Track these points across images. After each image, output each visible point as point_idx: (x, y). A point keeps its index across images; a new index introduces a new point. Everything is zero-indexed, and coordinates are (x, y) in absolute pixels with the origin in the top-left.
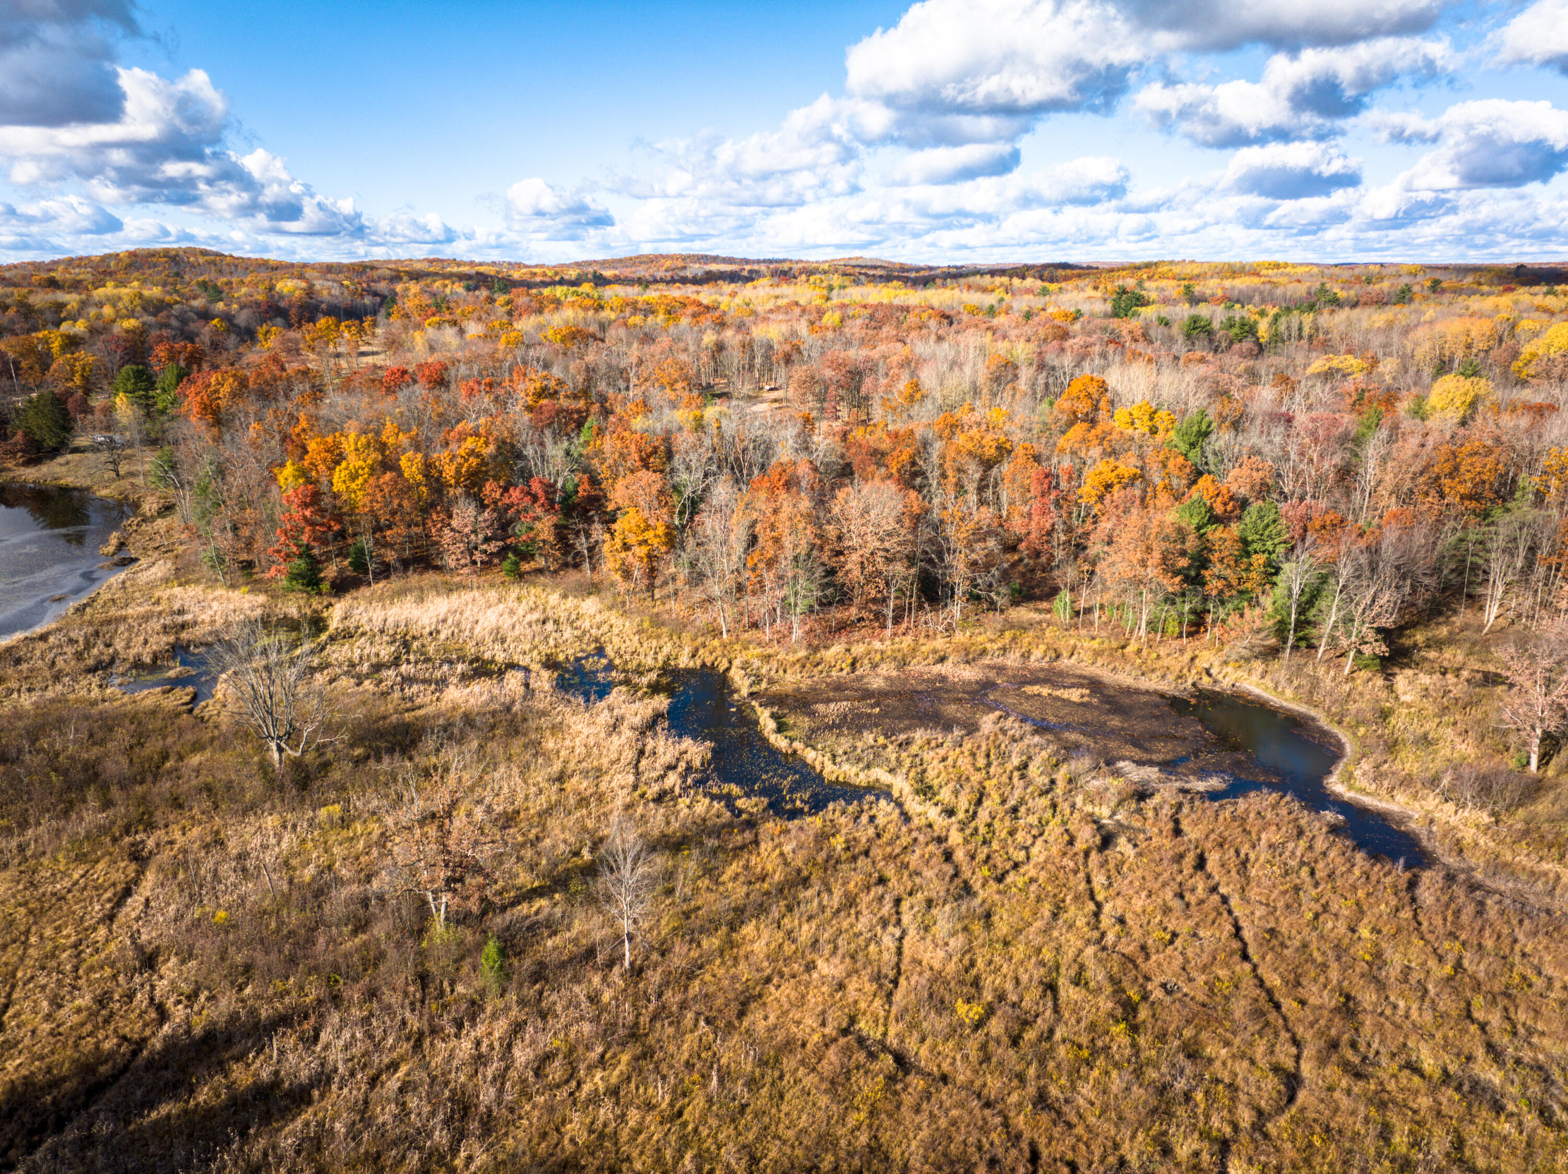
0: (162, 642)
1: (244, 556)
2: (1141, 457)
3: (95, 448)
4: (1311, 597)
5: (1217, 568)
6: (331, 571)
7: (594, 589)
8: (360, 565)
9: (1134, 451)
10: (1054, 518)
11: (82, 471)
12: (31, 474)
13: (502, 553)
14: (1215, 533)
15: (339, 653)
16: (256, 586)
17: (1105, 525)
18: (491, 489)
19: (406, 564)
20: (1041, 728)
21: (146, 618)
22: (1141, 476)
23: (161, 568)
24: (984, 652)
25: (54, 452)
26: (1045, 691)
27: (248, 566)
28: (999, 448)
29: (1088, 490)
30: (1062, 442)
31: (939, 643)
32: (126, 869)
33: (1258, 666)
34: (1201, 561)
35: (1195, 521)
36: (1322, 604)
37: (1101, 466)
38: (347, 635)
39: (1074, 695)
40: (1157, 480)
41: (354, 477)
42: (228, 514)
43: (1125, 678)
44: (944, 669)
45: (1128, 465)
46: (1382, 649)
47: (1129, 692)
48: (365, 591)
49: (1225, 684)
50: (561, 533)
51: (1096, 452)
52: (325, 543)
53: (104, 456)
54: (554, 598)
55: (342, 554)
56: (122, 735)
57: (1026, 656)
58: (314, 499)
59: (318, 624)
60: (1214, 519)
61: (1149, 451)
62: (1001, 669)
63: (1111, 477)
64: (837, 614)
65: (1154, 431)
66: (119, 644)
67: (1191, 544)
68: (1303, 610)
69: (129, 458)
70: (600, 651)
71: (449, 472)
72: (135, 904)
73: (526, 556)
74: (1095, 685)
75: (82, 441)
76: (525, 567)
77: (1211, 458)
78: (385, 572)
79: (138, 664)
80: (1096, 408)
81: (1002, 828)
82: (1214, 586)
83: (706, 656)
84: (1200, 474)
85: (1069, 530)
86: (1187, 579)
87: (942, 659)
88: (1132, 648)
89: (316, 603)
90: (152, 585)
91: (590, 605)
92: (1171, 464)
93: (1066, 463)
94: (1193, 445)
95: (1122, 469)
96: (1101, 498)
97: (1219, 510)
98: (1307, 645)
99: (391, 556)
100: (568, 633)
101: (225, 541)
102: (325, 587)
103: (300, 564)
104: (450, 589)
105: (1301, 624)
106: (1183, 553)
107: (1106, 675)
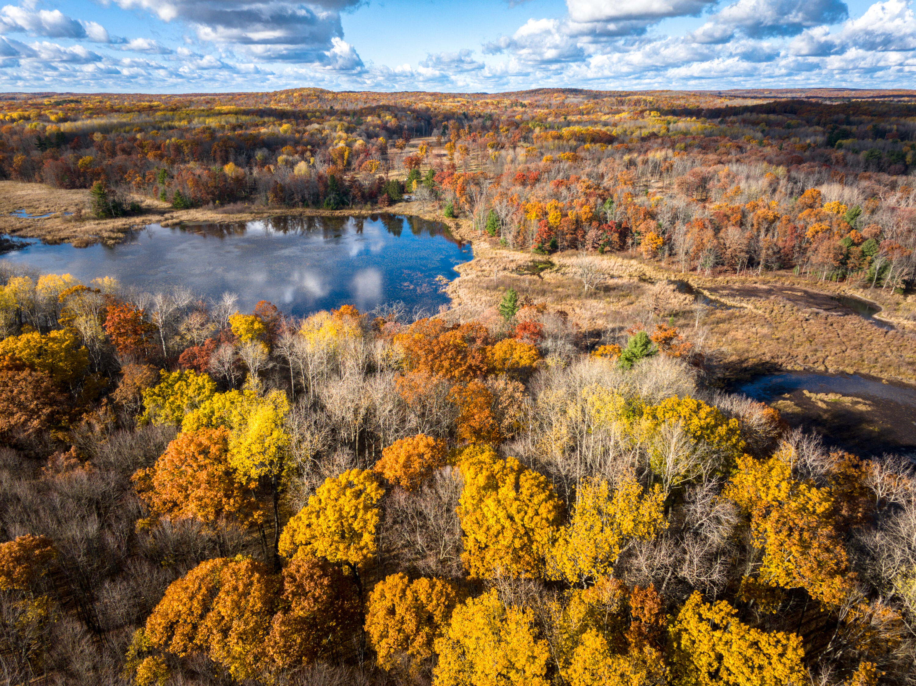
2: (831, 222)
4: (883, 269)
5: (852, 260)
8: (553, 246)
9: (829, 220)
10: (796, 242)
14: (853, 249)
17: (814, 245)
18: (595, 224)
20: (789, 299)
22: (830, 230)
24: (769, 282)
25: (395, 201)
26: (790, 292)
28: (775, 216)
29: (809, 233)
30: (800, 215)
31: (754, 278)
33: (861, 290)
34: (847, 257)
35: (847, 245)
36: (886, 273)
37: (816, 225)
39: (799, 294)
40: (835, 231)
41: (556, 218)
43: (816, 291)
44: (757, 285)
45: (825, 225)
46: (903, 286)
47: (817, 294)
48: (558, 254)
49: (849, 294)
50: (620, 239)
51: (813, 220)
57: (783, 284)
58: (547, 225)
60: (853, 244)
61: (834, 219)
62: (775, 287)
63: (819, 229)
64: (719, 268)
65: (838, 212)
67: (844, 251)
68: (880, 274)
74: (806, 292)
76: (605, 250)
77: (858, 224)
79: (513, 270)
80: (815, 202)
81: (778, 317)
82: (850, 266)
84: (852, 229)
85: (800, 247)
86: (841, 263)
87: (756, 283)
88: (820, 283)
91: (634, 262)
92: (842, 225)
93: (802, 223)
94: (852, 219)
95: (823, 226)
96: (814, 236)
97: (856, 241)
98: (879, 286)
99: (565, 244)
102: (546, 252)
103: (540, 245)
105: (878, 279)
106: (841, 254)
107: (810, 290)
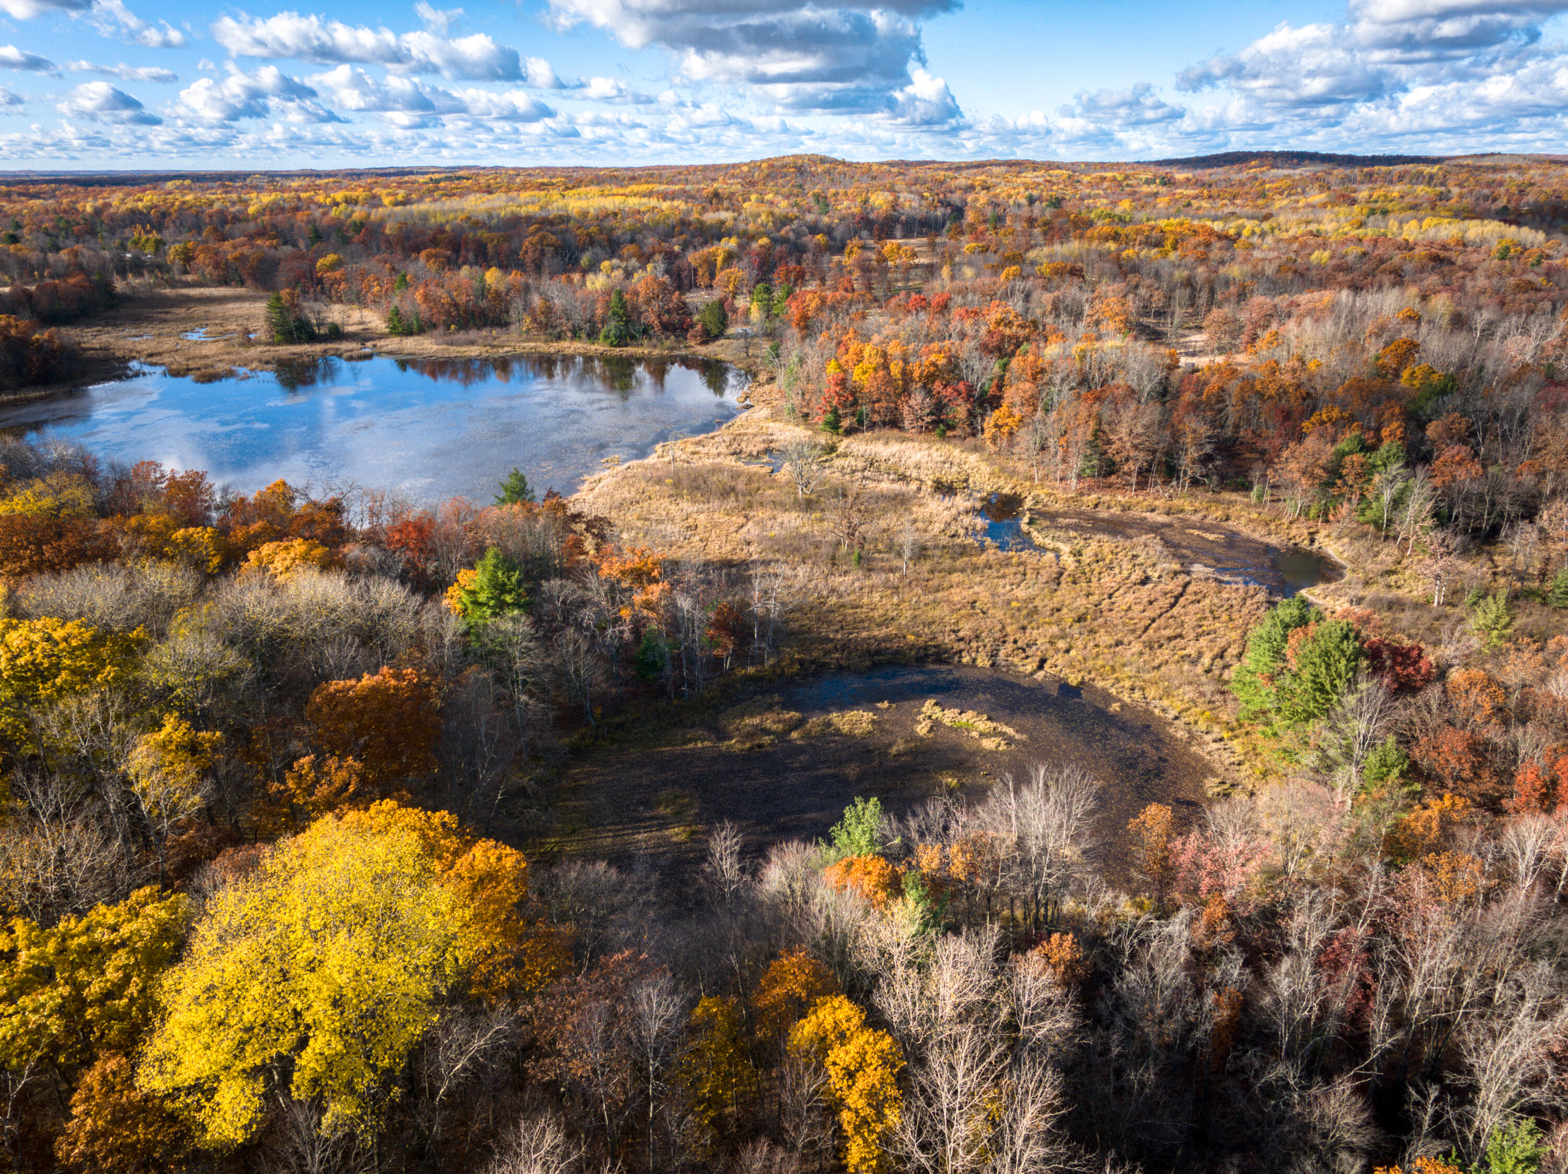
0: (761, 447)
1: (805, 410)
3: (736, 337)
5: (1346, 479)
6: (846, 423)
7: (976, 449)
8: (860, 422)
11: (729, 351)
12: (703, 351)
13: (936, 423)
14: (1354, 458)
15: (838, 462)
16: (808, 426)
18: (937, 386)
19: (884, 424)
21: (755, 435)
23: (765, 412)
25: (717, 337)
26: (1196, 532)
27: (806, 416)
32: (742, 520)
34: (1338, 474)
38: (846, 455)
41: (864, 373)
42: (802, 384)
48: (861, 436)
50: (971, 414)
52: (845, 407)
53: (742, 342)
54: (957, 452)
55: (853, 414)
56: (744, 479)
58: (842, 383)
59: (832, 449)
60: (1363, 449)
63: (1325, 417)
66: (743, 445)
69: (755, 345)
70: (966, 481)
71: (916, 374)
72: (745, 529)
73: (952, 428)
75: (731, 331)
76: (949, 433)
78: (872, 426)
79: (751, 455)
83: (1019, 490)
87: (1153, 510)
89: (835, 438)
90: (759, 420)
91: (973, 458)
98: (1390, 536)
99: (876, 418)
100: (955, 469)
101: (797, 400)
102: (841, 431)
103: (830, 417)
104: (903, 440)
106: (1323, 467)
